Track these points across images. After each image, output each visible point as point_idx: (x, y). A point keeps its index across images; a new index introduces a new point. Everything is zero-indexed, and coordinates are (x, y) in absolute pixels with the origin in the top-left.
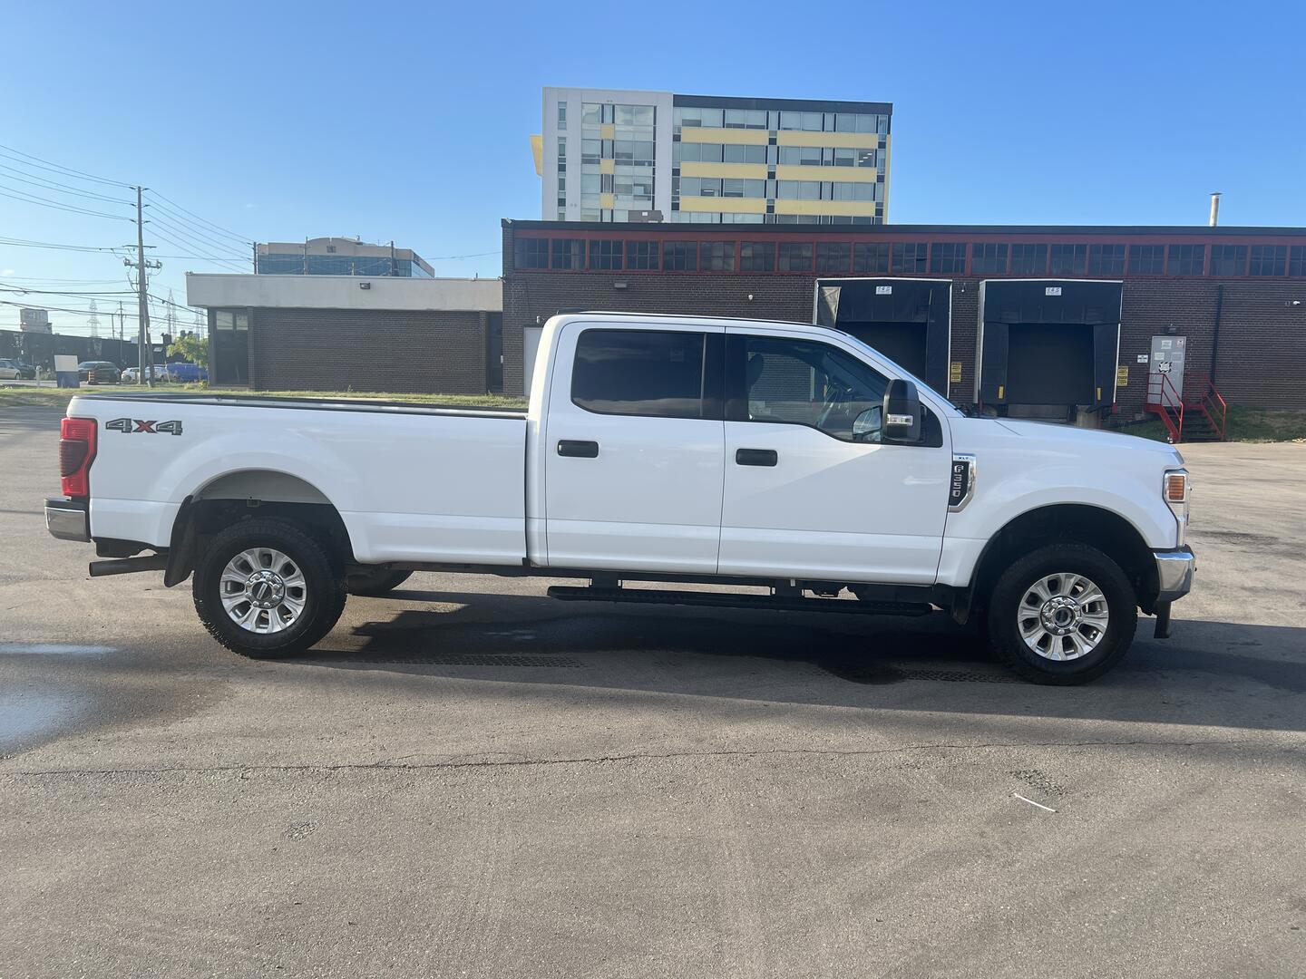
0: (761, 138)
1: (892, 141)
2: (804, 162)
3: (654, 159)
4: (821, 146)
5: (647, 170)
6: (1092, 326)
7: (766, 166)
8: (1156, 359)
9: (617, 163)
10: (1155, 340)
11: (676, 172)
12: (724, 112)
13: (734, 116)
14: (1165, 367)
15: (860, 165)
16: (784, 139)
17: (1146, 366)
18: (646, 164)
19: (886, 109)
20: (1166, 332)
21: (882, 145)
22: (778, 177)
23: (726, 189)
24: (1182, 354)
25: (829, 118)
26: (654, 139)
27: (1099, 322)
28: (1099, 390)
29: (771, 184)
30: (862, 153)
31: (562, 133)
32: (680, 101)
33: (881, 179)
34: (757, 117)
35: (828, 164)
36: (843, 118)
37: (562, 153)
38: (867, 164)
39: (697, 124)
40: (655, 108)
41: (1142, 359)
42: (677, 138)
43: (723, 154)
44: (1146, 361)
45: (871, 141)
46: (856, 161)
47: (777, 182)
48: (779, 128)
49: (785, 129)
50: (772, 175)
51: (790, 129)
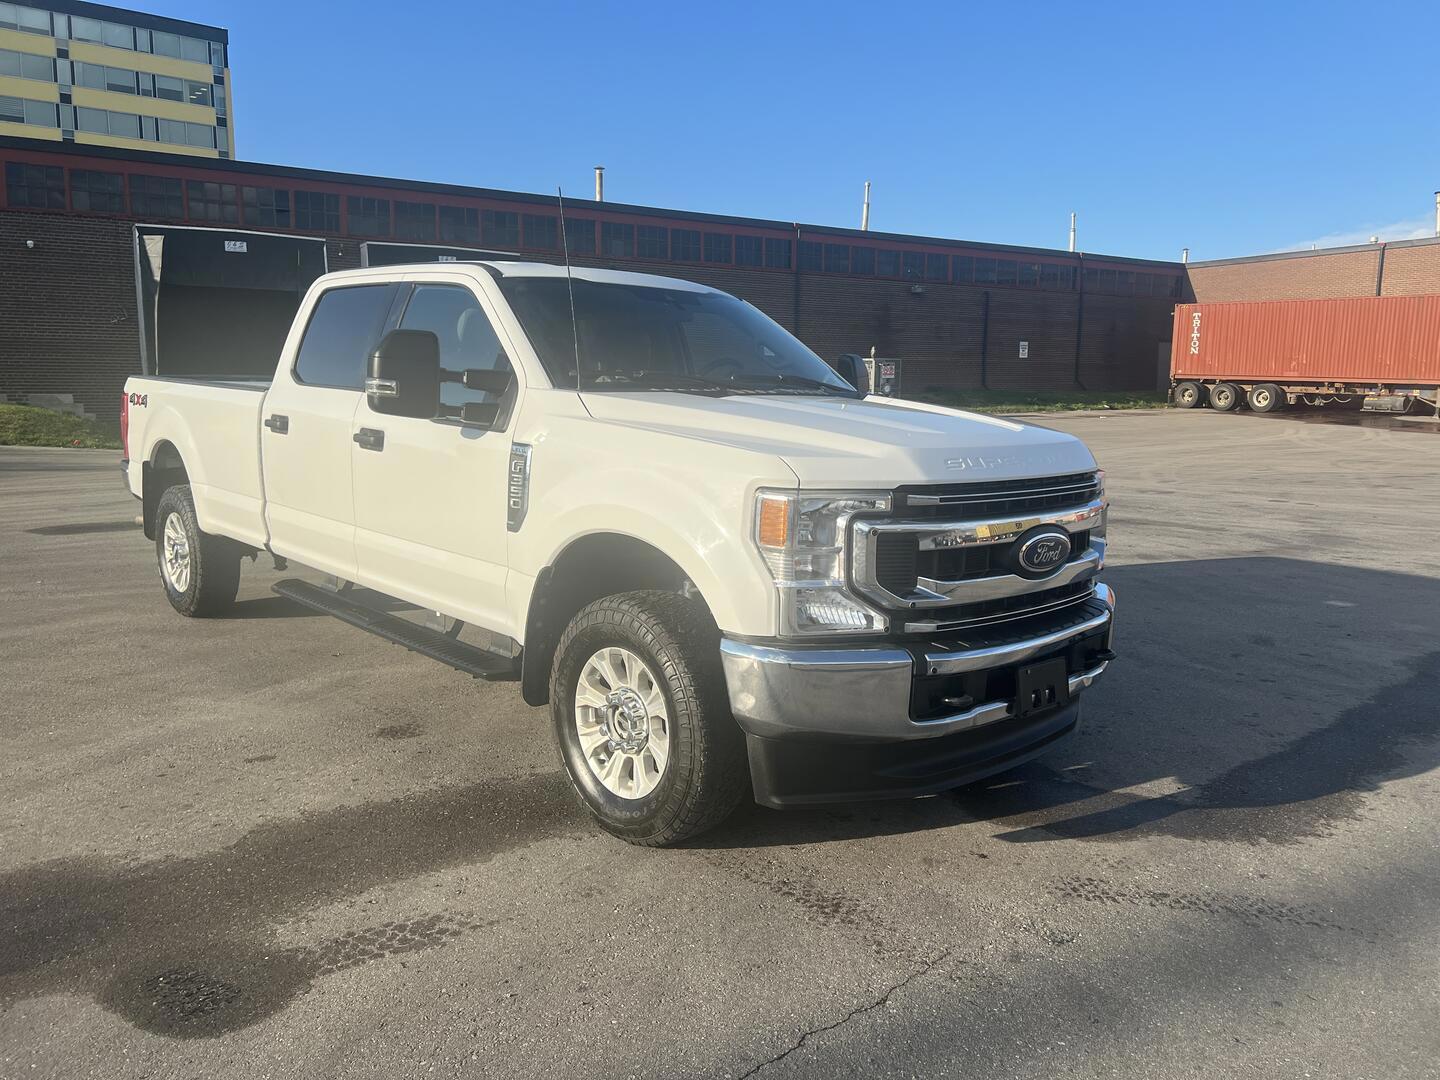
0: (47, 46)
1: (232, 75)
2: (112, 87)
4: (136, 69)
7: (57, 85)
15: (192, 101)
16: (77, 52)
19: (220, 36)
21: (219, 80)
22: (75, 101)
25: (143, 35)
29: (66, 110)
30: (194, 86)
33: (222, 122)
34: (35, 16)
35: (146, 93)
36: (163, 38)
38: (201, 101)
45: (206, 74)
46: (186, 95)
47: (75, 108)
48: (70, 37)
49: (80, 39)
50: (66, 98)
51: (87, 41)
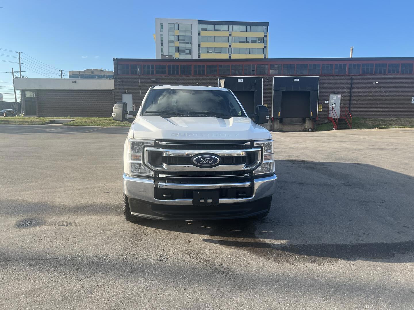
0: (227, 34)
1: (269, 34)
2: (241, 42)
3: (192, 41)
4: (246, 36)
5: (190, 45)
6: (309, 91)
7: (228, 43)
8: (331, 102)
9: (180, 43)
10: (331, 96)
11: (199, 45)
12: (214, 26)
13: (218, 27)
14: (334, 105)
15: (259, 42)
16: (233, 34)
17: (328, 104)
18: (189, 43)
19: (267, 24)
20: (334, 93)
21: (266, 36)
22: (232, 47)
23: (215, 51)
24: (340, 100)
25: (248, 27)
26: (192, 35)
27: (312, 90)
28: (312, 112)
29: (230, 49)
30: (259, 39)
31: (162, 33)
32: (200, 22)
33: (265, 47)
34: (225, 27)
35: (248, 42)
36: (252, 27)
37: (162, 40)
38: (261, 42)
39: (206, 30)
40: (192, 25)
41: (327, 102)
42: (199, 34)
43: (214, 39)
44: (328, 103)
45: (262, 35)
46: (257, 41)
47: (232, 48)
48: (232, 31)
49: (234, 31)
50: (230, 46)
51: (236, 31)
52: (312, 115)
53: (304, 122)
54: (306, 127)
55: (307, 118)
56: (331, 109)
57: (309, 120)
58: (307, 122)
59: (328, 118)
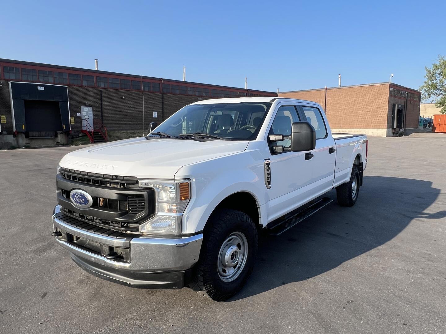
6: (58, 102)
8: (83, 114)
10: (82, 108)
14: (86, 117)
17: (80, 117)
20: (85, 105)
24: (92, 113)
27: (61, 101)
28: (64, 125)
41: (78, 114)
44: (80, 115)
52: (65, 128)
53: (56, 136)
54: (59, 141)
55: (58, 132)
56: (83, 121)
57: (62, 133)
58: (59, 136)
59: (83, 131)
